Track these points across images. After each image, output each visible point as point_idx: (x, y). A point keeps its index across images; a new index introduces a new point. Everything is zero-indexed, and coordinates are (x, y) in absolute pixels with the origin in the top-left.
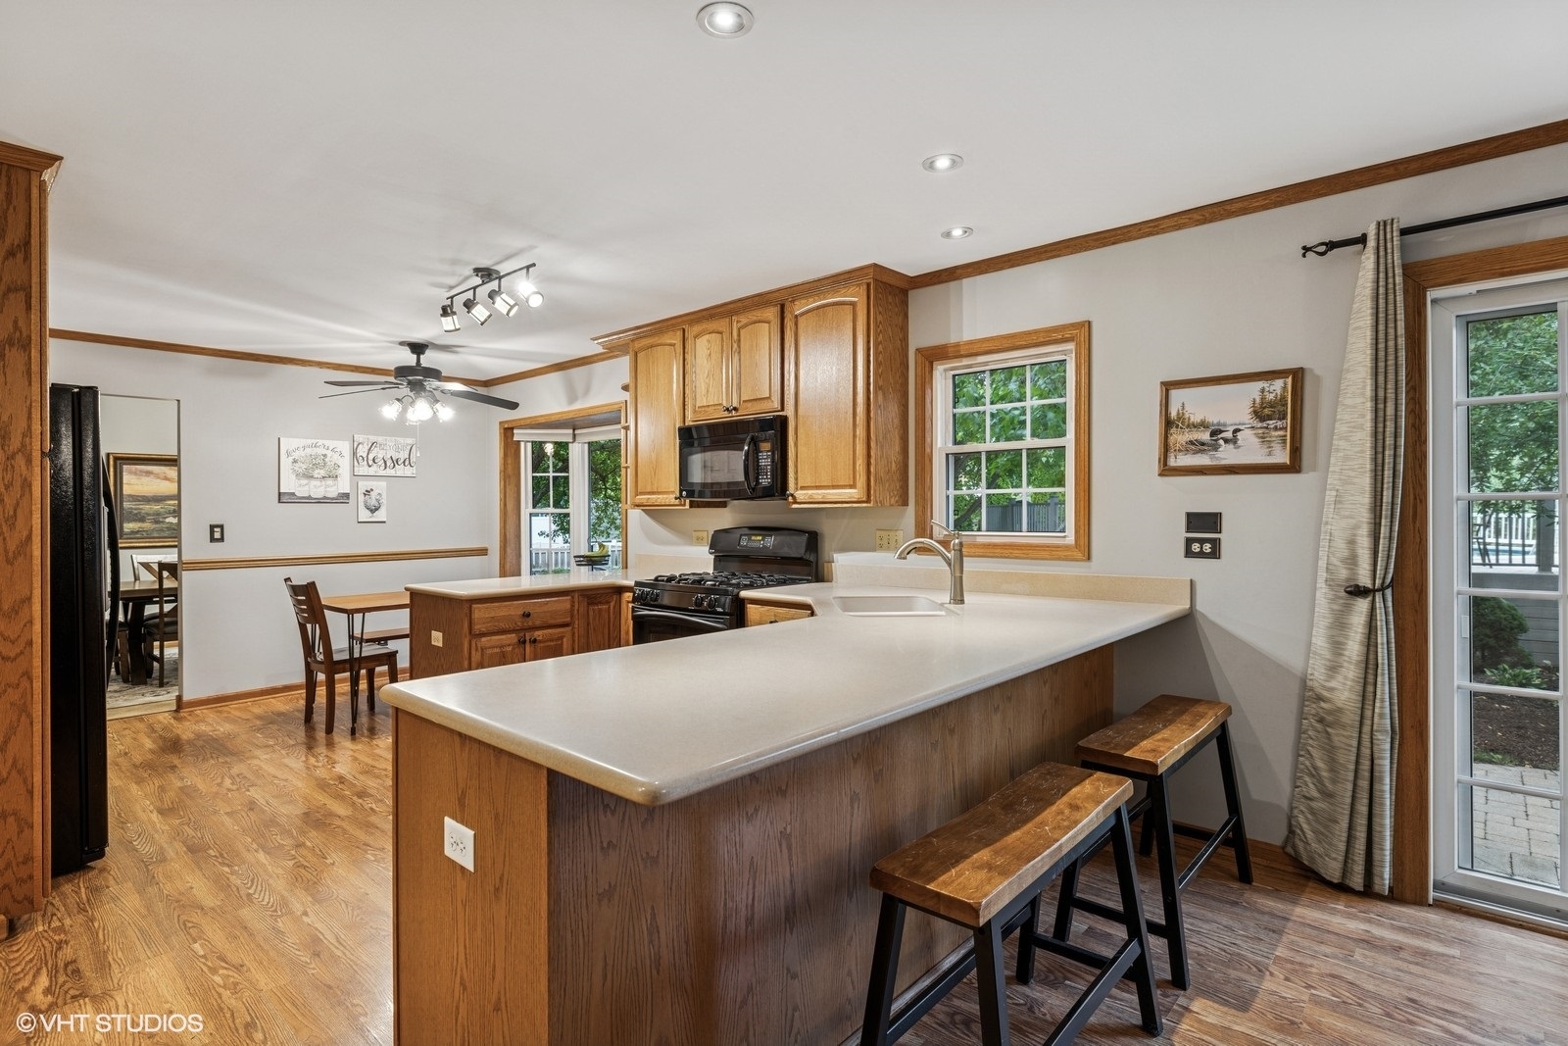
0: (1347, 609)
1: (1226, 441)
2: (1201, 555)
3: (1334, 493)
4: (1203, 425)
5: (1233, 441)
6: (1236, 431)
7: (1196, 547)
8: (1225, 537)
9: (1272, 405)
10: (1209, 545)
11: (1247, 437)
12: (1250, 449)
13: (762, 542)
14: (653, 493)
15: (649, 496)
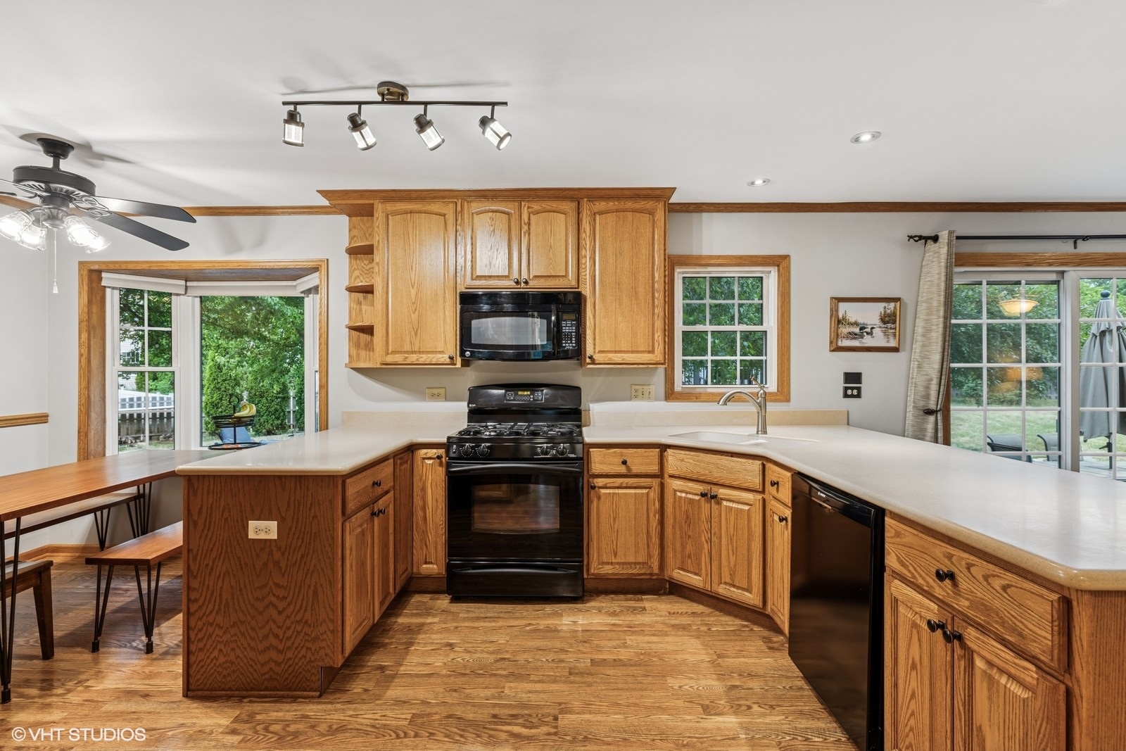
0: (925, 422)
1: (868, 333)
2: (852, 396)
3: (916, 363)
4: (856, 324)
5: (870, 334)
6: (872, 328)
7: (849, 392)
8: (864, 386)
9: (889, 316)
10: (856, 391)
11: (877, 332)
12: (878, 339)
13: (532, 397)
14: (413, 352)
15: (406, 355)
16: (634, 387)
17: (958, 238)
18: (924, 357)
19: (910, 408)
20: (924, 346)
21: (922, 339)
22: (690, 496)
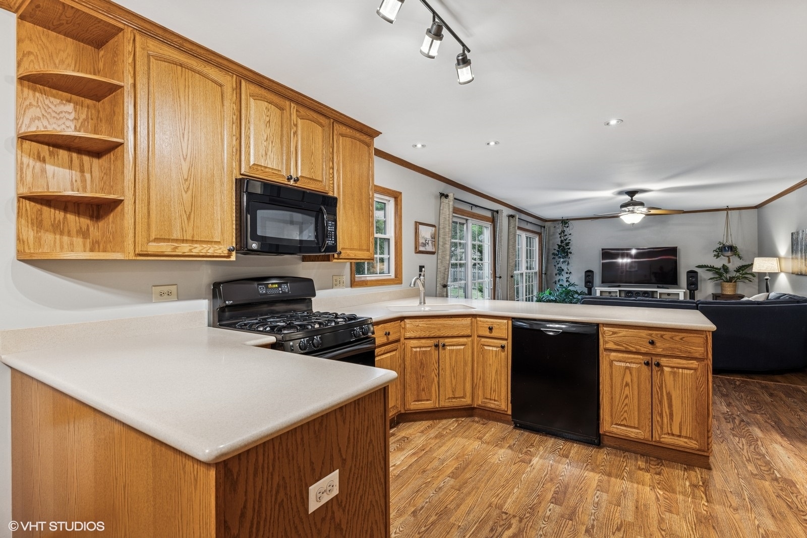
1: (427, 244)
4: (424, 238)
6: (428, 241)
11: (430, 243)
12: (430, 247)
13: (280, 289)
14: (183, 241)
15: (176, 245)
16: (335, 278)
17: (455, 199)
18: (443, 257)
19: (438, 285)
20: (443, 252)
21: (443, 248)
22: (424, 349)
